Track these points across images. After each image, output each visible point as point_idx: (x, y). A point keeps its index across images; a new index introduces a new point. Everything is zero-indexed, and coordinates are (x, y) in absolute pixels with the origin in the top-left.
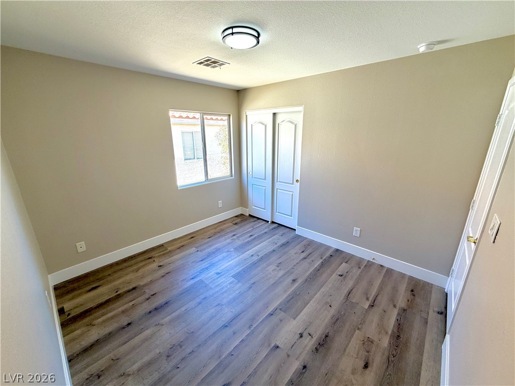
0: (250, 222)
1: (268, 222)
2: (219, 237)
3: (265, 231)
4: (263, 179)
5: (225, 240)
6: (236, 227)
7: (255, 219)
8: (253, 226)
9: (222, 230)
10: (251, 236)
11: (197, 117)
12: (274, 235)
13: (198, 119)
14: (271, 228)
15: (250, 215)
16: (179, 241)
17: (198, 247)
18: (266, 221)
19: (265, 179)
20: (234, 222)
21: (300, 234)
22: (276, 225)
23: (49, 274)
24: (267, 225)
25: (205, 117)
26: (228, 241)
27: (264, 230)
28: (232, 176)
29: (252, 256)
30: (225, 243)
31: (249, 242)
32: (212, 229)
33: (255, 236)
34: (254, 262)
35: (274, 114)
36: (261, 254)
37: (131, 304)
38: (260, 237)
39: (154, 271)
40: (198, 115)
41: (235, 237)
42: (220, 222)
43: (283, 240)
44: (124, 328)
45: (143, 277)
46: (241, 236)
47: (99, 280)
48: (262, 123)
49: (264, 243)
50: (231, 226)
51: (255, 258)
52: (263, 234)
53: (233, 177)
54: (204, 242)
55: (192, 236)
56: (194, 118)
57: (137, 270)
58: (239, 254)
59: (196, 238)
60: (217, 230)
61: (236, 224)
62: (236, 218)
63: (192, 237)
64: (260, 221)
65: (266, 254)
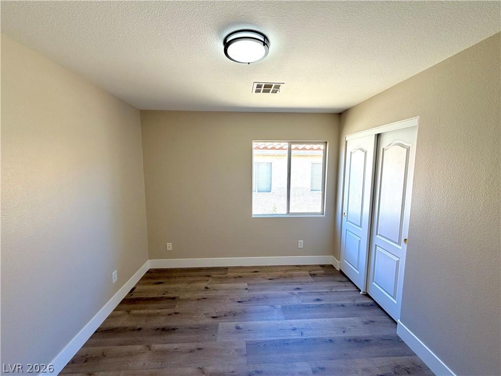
0: (333, 281)
1: (360, 291)
2: (280, 283)
3: (343, 302)
4: (358, 226)
5: (284, 290)
6: (310, 279)
7: (345, 279)
8: (332, 288)
9: (291, 276)
10: (318, 300)
11: (284, 148)
12: (354, 316)
13: (286, 149)
14: (358, 302)
15: (341, 271)
16: (241, 270)
17: (250, 284)
18: (357, 288)
19: (360, 226)
20: (313, 272)
21: (403, 339)
22: (370, 301)
23: (149, 259)
24: (356, 294)
25: (293, 146)
26: (285, 293)
27: (344, 300)
28: (323, 214)
29: (294, 329)
30: (279, 293)
31: (308, 307)
32: (281, 271)
33: (322, 303)
34: (289, 340)
35: (378, 136)
36: (308, 334)
37: (159, 311)
38: (329, 307)
39: (199, 290)
40: (285, 145)
41: (296, 292)
42: (297, 266)
43: (363, 332)
44: (134, 330)
45: (187, 291)
46: (305, 294)
47: (168, 277)
48: (362, 150)
49: (327, 320)
50: (306, 276)
51: (295, 336)
52: (338, 306)
53: (324, 216)
54: (261, 282)
55: (256, 270)
56: (281, 148)
57: (190, 282)
58: (280, 317)
59: (258, 273)
60: (285, 274)
61: (313, 275)
62: (320, 268)
63: (256, 272)
64: (349, 284)
65: (315, 339)
